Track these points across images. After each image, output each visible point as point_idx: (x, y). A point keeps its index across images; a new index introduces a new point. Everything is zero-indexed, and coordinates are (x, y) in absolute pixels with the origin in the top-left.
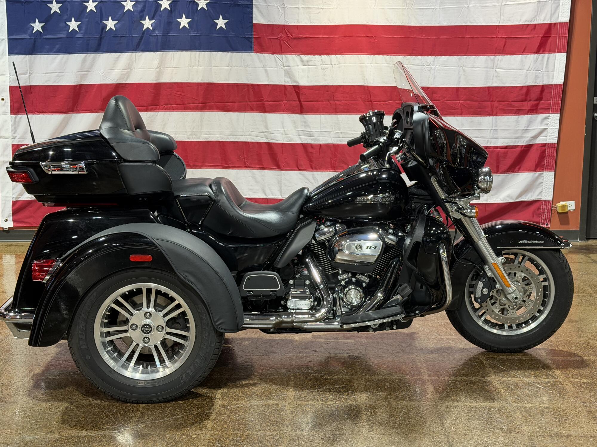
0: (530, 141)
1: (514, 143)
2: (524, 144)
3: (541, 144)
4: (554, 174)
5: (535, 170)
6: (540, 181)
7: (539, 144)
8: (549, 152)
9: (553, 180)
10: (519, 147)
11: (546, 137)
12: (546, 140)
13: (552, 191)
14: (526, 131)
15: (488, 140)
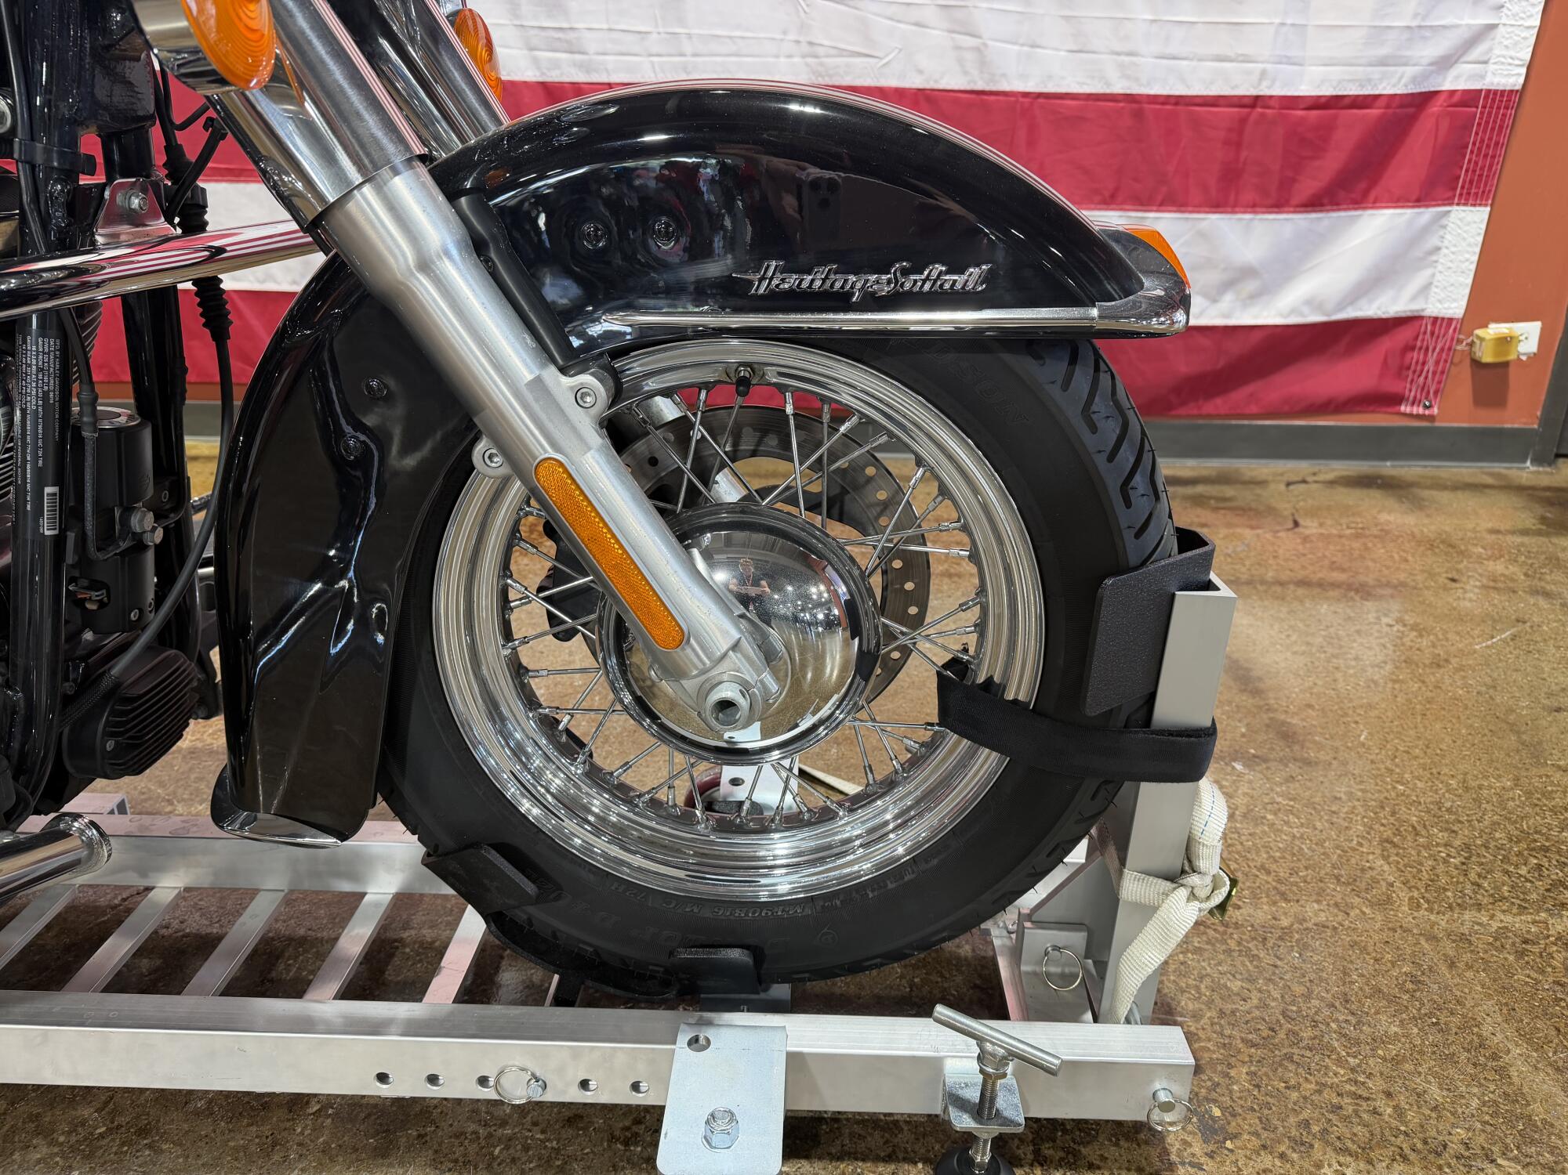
0: (1425, 76)
1: (1362, 86)
2: (1399, 92)
3: (1466, 92)
4: (1487, 217)
5: (1422, 197)
6: (1434, 241)
7: (1452, 93)
8: (1485, 131)
9: (1480, 239)
10: (1381, 103)
11: (1486, 62)
12: (1483, 77)
13: (1470, 281)
14: (1418, 32)
15: (1264, 73)
